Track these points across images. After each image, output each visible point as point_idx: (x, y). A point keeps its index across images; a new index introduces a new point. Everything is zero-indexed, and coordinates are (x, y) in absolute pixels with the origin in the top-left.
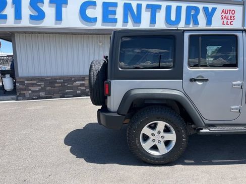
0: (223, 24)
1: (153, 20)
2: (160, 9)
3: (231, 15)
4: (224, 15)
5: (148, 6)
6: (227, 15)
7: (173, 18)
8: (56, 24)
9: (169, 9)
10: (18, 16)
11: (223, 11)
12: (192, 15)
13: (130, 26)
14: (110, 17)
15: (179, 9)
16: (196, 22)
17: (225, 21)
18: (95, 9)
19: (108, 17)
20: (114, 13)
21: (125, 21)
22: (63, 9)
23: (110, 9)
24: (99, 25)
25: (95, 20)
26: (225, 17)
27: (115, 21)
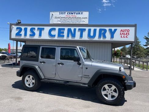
0: (121, 37)
1: (81, 36)
2: (85, 30)
3: (127, 32)
4: (122, 33)
5: (79, 29)
6: (124, 33)
7: (92, 34)
8: (39, 38)
9: (90, 30)
10: (25, 34)
11: (121, 31)
12: (102, 33)
13: (70, 38)
14: (61, 34)
15: (95, 30)
16: (105, 37)
17: (123, 36)
18: (55, 31)
19: (60, 34)
20: (63, 33)
21: (68, 36)
22: (42, 32)
23: (62, 31)
24: (56, 38)
25: (54, 36)
26: (123, 34)
27: (63, 36)
